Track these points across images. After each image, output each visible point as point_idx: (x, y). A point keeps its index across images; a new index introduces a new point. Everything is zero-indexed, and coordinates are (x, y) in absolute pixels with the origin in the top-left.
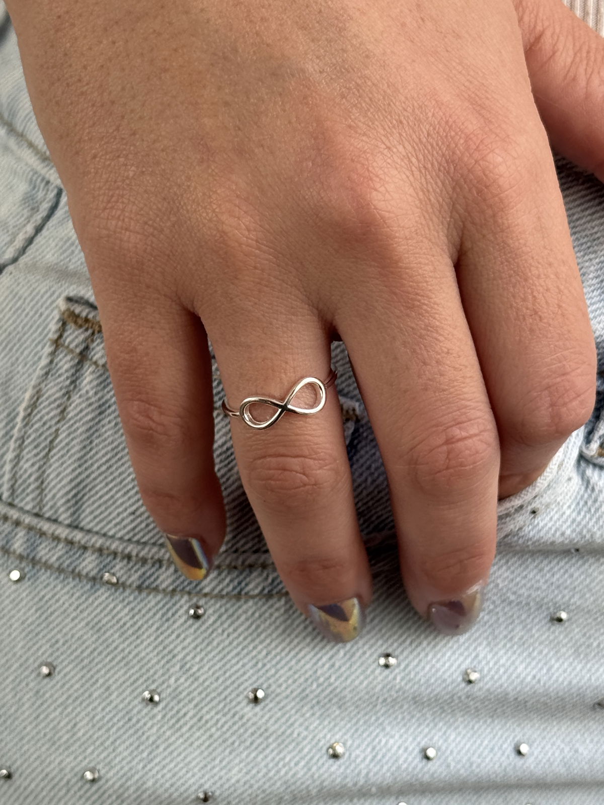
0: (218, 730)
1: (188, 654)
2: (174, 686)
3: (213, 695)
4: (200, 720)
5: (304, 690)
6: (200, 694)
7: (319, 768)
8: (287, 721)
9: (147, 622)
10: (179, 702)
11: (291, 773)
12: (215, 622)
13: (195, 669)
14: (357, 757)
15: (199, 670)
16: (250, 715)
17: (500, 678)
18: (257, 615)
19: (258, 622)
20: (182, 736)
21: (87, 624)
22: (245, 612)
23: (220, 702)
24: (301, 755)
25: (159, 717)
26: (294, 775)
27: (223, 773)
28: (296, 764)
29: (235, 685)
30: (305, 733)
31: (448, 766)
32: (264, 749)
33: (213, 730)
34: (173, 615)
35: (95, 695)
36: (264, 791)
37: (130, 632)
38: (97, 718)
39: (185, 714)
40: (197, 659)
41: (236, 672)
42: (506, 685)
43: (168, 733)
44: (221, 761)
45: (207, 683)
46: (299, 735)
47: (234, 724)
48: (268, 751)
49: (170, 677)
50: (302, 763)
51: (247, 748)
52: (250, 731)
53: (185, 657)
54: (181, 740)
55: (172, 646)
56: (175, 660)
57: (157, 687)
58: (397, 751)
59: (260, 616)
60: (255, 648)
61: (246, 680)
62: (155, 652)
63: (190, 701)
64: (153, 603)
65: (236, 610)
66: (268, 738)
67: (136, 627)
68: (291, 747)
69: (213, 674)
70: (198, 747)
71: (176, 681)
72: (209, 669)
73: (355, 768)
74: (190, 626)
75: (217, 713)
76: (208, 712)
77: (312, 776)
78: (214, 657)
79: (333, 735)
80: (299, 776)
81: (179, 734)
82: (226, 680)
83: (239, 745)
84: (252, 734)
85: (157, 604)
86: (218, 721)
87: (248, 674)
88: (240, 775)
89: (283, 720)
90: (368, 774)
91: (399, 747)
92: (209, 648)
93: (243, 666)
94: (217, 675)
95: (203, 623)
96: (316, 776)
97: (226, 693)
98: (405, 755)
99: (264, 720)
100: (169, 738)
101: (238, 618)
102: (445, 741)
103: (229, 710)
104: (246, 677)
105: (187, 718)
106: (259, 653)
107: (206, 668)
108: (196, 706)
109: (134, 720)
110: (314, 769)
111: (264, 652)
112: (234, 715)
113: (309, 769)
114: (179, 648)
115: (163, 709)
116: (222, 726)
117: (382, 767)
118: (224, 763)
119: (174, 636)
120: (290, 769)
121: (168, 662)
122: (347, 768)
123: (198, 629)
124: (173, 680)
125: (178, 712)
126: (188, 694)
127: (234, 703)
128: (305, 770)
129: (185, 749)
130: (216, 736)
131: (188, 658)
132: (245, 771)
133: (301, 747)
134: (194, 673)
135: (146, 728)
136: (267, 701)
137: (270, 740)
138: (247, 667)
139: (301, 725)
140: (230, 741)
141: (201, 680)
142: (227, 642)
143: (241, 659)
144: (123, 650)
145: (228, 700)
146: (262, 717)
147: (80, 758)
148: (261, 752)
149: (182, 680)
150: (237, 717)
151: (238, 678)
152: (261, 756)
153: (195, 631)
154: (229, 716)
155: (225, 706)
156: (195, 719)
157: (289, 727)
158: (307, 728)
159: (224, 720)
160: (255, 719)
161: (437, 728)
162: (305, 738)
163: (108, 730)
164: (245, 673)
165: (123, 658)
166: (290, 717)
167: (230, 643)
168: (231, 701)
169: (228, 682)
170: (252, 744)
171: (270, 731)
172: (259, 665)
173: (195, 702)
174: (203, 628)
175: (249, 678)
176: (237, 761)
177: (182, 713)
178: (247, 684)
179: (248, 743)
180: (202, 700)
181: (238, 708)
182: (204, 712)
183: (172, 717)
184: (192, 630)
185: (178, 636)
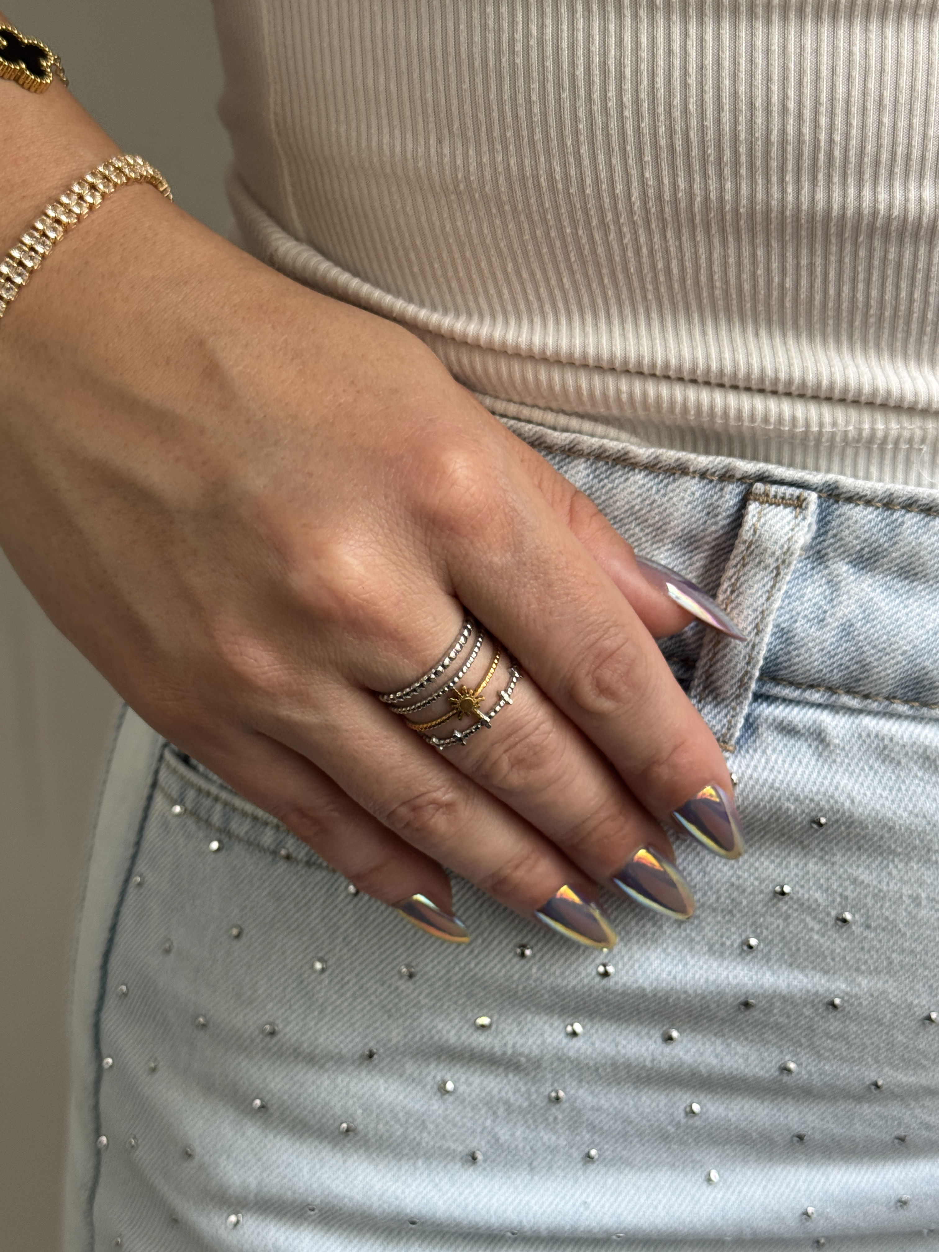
0: (376, 997)
1: (348, 928)
2: (339, 955)
3: (371, 966)
4: (361, 988)
6: (360, 964)
7: (469, 1037)
8: (436, 996)
9: (315, 895)
10: (343, 970)
11: (443, 1039)
13: (355, 942)
14: (504, 1029)
15: (359, 942)
16: (405, 987)
17: (635, 973)
20: (346, 1000)
21: (269, 893)
23: (377, 973)
24: (452, 1024)
25: (327, 982)
26: (447, 1039)
27: (384, 1034)
28: (448, 1033)
29: (389, 959)
31: (593, 1044)
32: (419, 1016)
33: (373, 997)
34: (336, 890)
35: (274, 957)
37: (303, 902)
38: (275, 979)
39: (348, 982)
40: (358, 932)
41: (388, 948)
42: (641, 981)
43: (335, 997)
45: (365, 956)
46: (449, 1007)
47: (391, 993)
48: (422, 1019)
49: (336, 946)
50: (453, 1031)
52: (404, 1001)
53: (346, 930)
54: (347, 1004)
55: (335, 920)
56: (338, 933)
57: (325, 955)
58: (543, 1026)
61: (397, 956)
62: (322, 924)
63: (353, 970)
64: (319, 878)
66: (420, 1008)
67: (307, 898)
68: (442, 1017)
69: (371, 947)
70: (362, 1010)
71: (341, 950)
72: (366, 944)
73: (502, 1039)
74: (350, 902)
75: (376, 982)
76: (368, 981)
77: (462, 1043)
78: (371, 932)
79: (479, 1010)
80: (451, 1041)
81: (343, 998)
82: (381, 953)
83: (396, 1012)
84: (407, 1003)
85: (323, 878)
86: (376, 990)
87: (399, 951)
88: (399, 1037)
89: (432, 994)
90: (514, 1046)
91: (545, 1023)
92: (366, 924)
93: (395, 943)
94: (373, 949)
95: (361, 900)
96: (466, 1043)
97: (381, 966)
98: (551, 1030)
99: (415, 994)
100: (336, 1000)
103: (385, 982)
104: (397, 953)
105: (351, 984)
107: (364, 943)
108: (357, 975)
109: (306, 983)
110: (464, 1038)
112: (390, 986)
113: (460, 1037)
114: (342, 921)
115: (330, 975)
116: (381, 994)
117: (528, 1039)
118: (384, 1026)
119: (337, 909)
120: (443, 1036)
121: (333, 933)
122: (493, 1040)
123: (357, 904)
124: (338, 949)
125: (342, 979)
126: (350, 964)
127: (388, 977)
128: (456, 1037)
129: (350, 1011)
130: (375, 1003)
131: (350, 931)
132: (403, 1034)
134: (355, 945)
135: (316, 990)
137: (424, 1010)
139: (448, 1000)
140: (388, 1008)
141: (361, 951)
142: (381, 919)
143: (392, 937)
144: (297, 919)
145: (384, 973)
146: (414, 990)
147: (261, 1013)
148: (416, 1020)
149: (345, 951)
151: (390, 954)
152: (416, 1022)
153: (354, 907)
154: (385, 986)
155: (382, 977)
156: (357, 986)
157: (440, 1000)
159: (380, 990)
160: (407, 992)
162: (454, 1010)
163: (284, 990)
164: (396, 949)
165: (298, 926)
167: (384, 921)
168: (387, 974)
169: (383, 956)
170: (407, 1012)
171: (423, 1002)
172: (409, 943)
173: (356, 972)
174: (361, 904)
175: (401, 954)
176: (395, 1025)
177: (346, 980)
178: (400, 960)
179: (404, 1010)
180: (362, 970)
181: (393, 980)
182: (364, 980)
183: (338, 983)
184: (351, 906)
185: (340, 910)
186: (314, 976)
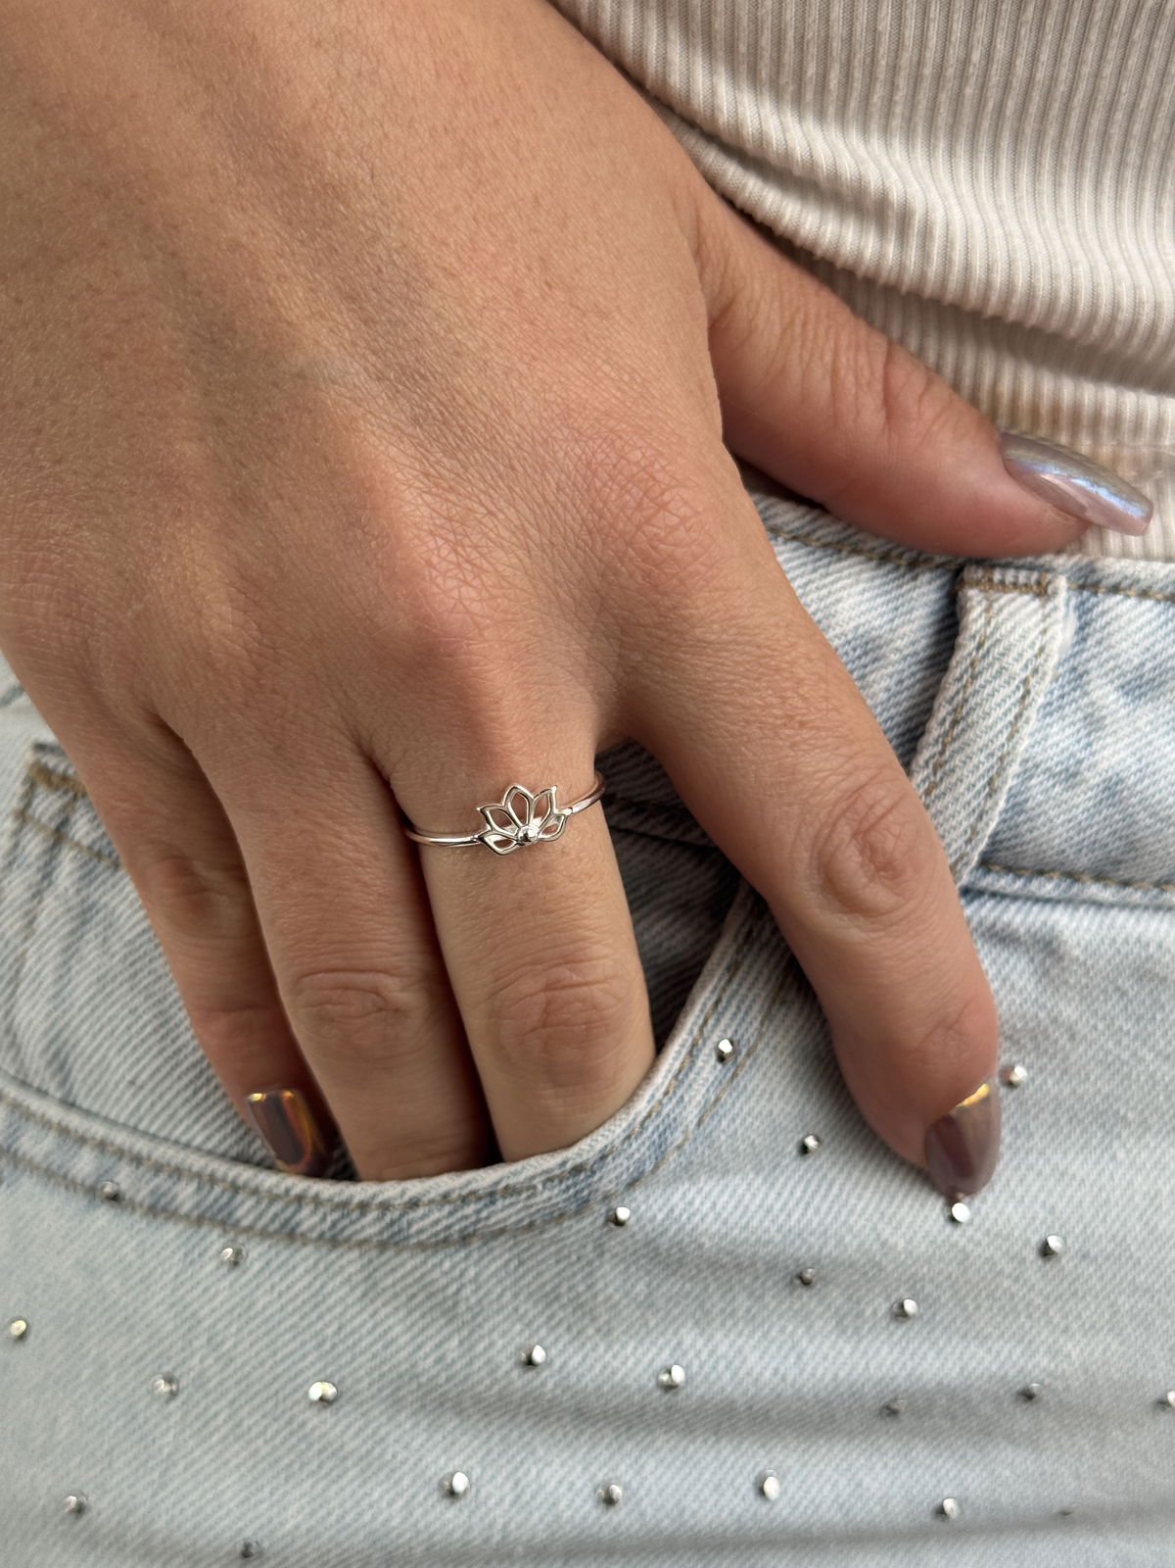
0: (266, 1442)
1: (220, 1320)
2: (197, 1369)
3: (257, 1387)
4: (239, 1425)
5: (398, 1389)
6: (238, 1383)
7: (426, 1512)
8: (374, 1433)
9: (161, 1264)
10: (207, 1395)
11: (381, 1519)
12: (260, 1271)
13: (229, 1344)
14: (489, 1496)
15: (235, 1346)
16: (315, 1421)
17: (719, 1378)
18: (321, 1266)
19: (324, 1277)
20: (211, 1448)
21: (78, 1261)
22: (304, 1259)
23: (268, 1399)
24: (399, 1489)
25: (176, 1418)
26: (387, 1521)
27: (274, 1512)
28: (390, 1504)
29: (292, 1373)
30: (405, 1454)
31: (642, 1514)
32: (339, 1477)
33: (260, 1442)
34: (200, 1255)
35: (86, 1374)
36: (338, 1545)
37: (137, 1278)
38: (87, 1412)
39: (216, 1415)
40: (233, 1329)
41: (292, 1353)
42: (729, 1389)
43: (190, 1444)
44: (271, 1494)
45: (247, 1369)
46: (394, 1456)
47: (292, 1434)
48: (344, 1481)
49: (193, 1354)
50: (400, 1503)
51: (313, 1473)
52: (316, 1447)
53: (215, 1324)
54: (211, 1455)
55: (195, 1307)
56: (200, 1329)
57: (175, 1369)
58: (556, 1489)
59: (326, 1269)
60: (320, 1318)
61: (308, 1368)
62: (173, 1313)
63: (223, 1395)
64: (172, 1234)
65: (292, 1255)
66: (345, 1459)
67: (147, 1270)
68: (381, 1476)
69: (257, 1354)
70: (238, 1467)
71: (202, 1361)
72: (251, 1345)
73: (486, 1514)
74: (224, 1276)
75: (264, 1416)
76: (250, 1414)
77: (415, 1524)
78: (258, 1327)
79: (450, 1459)
80: (394, 1523)
81: (206, 1446)
82: (276, 1364)
83: (301, 1468)
84: (320, 1452)
85: (178, 1236)
86: (266, 1429)
87: (311, 1358)
88: (300, 1517)
89: (369, 1431)
90: (505, 1526)
91: (560, 1482)
92: (252, 1314)
93: (303, 1344)
94: (263, 1355)
95: (244, 1272)
96: (422, 1525)
97: (276, 1386)
98: (570, 1496)
99: (338, 1430)
100: (192, 1451)
101: (294, 1268)
102: (638, 1472)
103: (283, 1412)
104: (306, 1362)
105: (219, 1420)
106: (327, 1326)
107: (246, 1344)
108: (232, 1402)
109: (141, 1419)
110: (418, 1513)
111: (335, 1326)
112: (290, 1422)
113: (411, 1514)
114: (206, 1310)
115: (183, 1403)
116: (273, 1437)
117: (531, 1514)
118: (276, 1497)
119: (200, 1289)
120: (381, 1512)
121: (189, 1330)
122: (473, 1512)
123: (236, 1280)
124: (196, 1360)
125: (206, 1409)
126: (220, 1383)
127: (289, 1403)
128: (404, 1513)
129: (217, 1470)
130: (263, 1453)
131: (220, 1326)
132: (307, 1510)
133: (397, 1475)
134: (228, 1351)
135: (157, 1433)
136: (342, 1401)
137: (349, 1463)
138: (308, 1347)
139: (397, 1441)
140: (286, 1461)
141: (239, 1361)
142: (277, 1306)
143: (299, 1334)
144: (125, 1307)
145: (281, 1396)
146: (336, 1425)
147: (60, 1473)
148: (334, 1482)
149: (210, 1361)
150: (295, 1426)
151: (294, 1363)
152: (334, 1488)
153: (231, 1285)
154: (282, 1422)
155: (276, 1405)
156: (230, 1424)
157: (378, 1443)
158: (406, 1447)
159: (274, 1427)
160: (324, 1429)
161: (624, 1452)
162: (403, 1463)
163: (102, 1432)
164: (305, 1356)
165: (125, 1319)
166: (379, 1428)
167: (282, 1308)
168: (285, 1399)
169: (279, 1370)
170: (320, 1467)
171: (348, 1448)
172: (327, 1346)
173: (231, 1396)
174: (244, 1279)
175: (313, 1364)
176: (296, 1494)
177: (212, 1412)
178: (309, 1373)
179: (314, 1466)
180: (241, 1393)
181: (296, 1410)
182: (244, 1413)
183: (197, 1418)
184: (226, 1283)
185: (205, 1290)
186: (155, 1407)
